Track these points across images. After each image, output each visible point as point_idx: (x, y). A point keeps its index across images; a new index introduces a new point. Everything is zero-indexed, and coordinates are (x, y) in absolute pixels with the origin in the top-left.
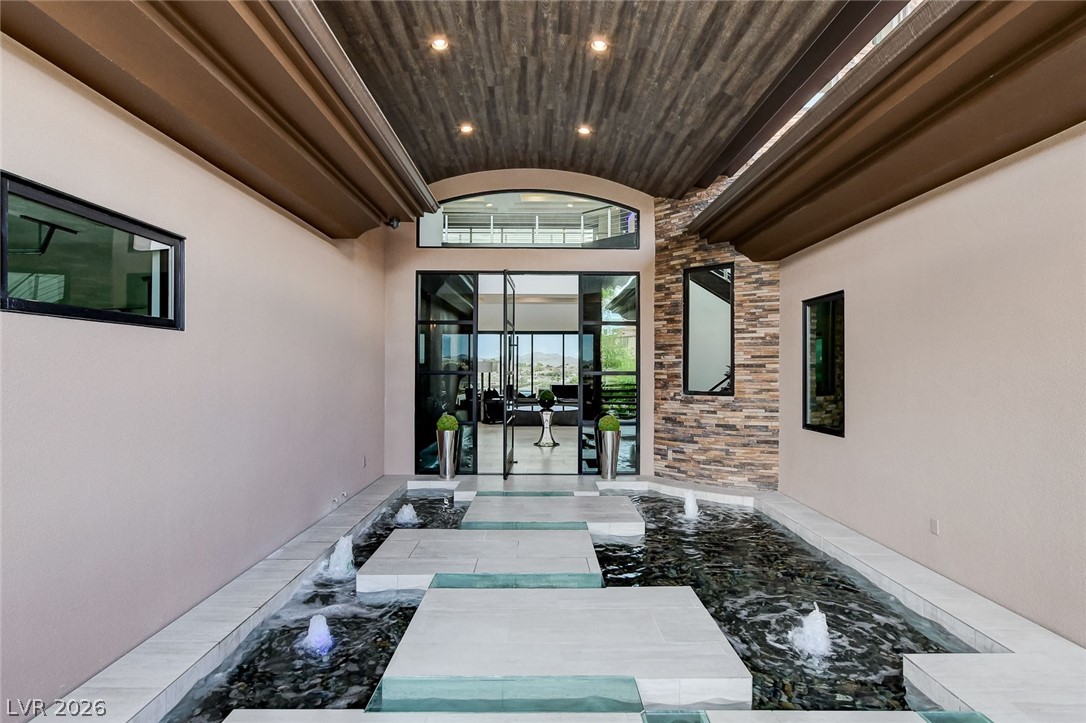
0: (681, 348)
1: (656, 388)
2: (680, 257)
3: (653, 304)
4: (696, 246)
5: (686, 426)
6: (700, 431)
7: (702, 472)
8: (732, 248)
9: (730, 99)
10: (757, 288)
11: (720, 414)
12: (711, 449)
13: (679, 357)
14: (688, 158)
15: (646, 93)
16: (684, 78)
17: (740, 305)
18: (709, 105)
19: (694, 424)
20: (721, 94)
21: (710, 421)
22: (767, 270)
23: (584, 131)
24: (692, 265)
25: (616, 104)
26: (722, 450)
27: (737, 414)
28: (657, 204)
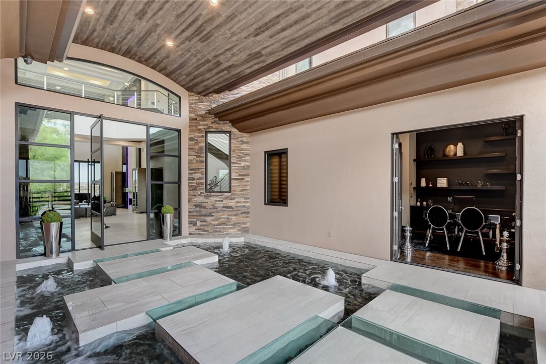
0: (204, 170)
1: (189, 190)
2: (204, 125)
3: (188, 147)
4: (213, 121)
5: (207, 208)
6: (215, 210)
7: (216, 229)
8: (230, 124)
9: (262, 56)
10: (241, 144)
11: (225, 202)
12: (220, 218)
13: (203, 174)
14: (222, 76)
15: (221, 37)
16: (245, 38)
17: (234, 151)
18: (250, 55)
19: (212, 207)
20: (259, 52)
21: (220, 205)
22: (245, 137)
23: (170, 43)
24: (210, 130)
25: (200, 36)
26: (226, 218)
27: (233, 201)
28: (190, 96)
